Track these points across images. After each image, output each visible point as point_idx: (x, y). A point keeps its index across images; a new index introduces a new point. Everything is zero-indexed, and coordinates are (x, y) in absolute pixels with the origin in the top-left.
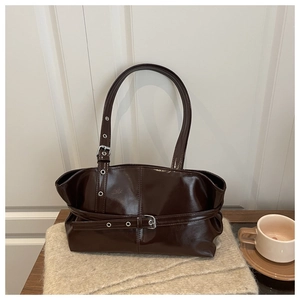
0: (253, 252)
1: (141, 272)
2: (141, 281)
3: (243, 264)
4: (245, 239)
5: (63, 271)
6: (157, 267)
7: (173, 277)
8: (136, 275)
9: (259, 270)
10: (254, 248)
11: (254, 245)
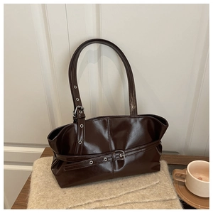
0: (183, 187)
1: (99, 197)
2: (98, 204)
3: (175, 197)
4: (177, 177)
5: (42, 193)
6: (110, 194)
7: (122, 203)
8: (95, 200)
9: (187, 202)
10: (184, 184)
11: (184, 183)
